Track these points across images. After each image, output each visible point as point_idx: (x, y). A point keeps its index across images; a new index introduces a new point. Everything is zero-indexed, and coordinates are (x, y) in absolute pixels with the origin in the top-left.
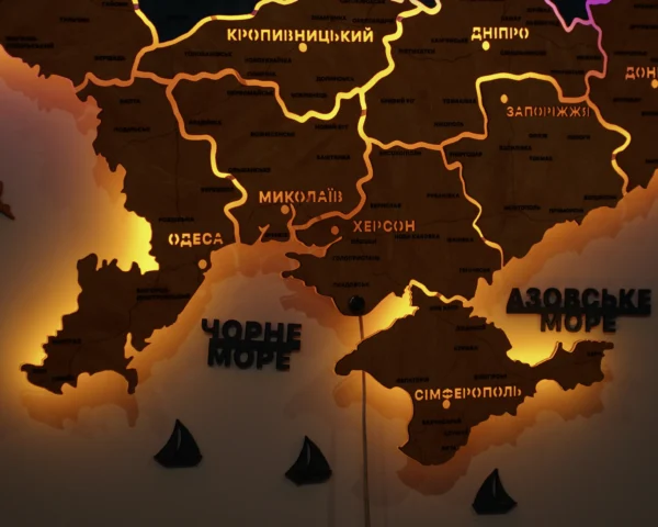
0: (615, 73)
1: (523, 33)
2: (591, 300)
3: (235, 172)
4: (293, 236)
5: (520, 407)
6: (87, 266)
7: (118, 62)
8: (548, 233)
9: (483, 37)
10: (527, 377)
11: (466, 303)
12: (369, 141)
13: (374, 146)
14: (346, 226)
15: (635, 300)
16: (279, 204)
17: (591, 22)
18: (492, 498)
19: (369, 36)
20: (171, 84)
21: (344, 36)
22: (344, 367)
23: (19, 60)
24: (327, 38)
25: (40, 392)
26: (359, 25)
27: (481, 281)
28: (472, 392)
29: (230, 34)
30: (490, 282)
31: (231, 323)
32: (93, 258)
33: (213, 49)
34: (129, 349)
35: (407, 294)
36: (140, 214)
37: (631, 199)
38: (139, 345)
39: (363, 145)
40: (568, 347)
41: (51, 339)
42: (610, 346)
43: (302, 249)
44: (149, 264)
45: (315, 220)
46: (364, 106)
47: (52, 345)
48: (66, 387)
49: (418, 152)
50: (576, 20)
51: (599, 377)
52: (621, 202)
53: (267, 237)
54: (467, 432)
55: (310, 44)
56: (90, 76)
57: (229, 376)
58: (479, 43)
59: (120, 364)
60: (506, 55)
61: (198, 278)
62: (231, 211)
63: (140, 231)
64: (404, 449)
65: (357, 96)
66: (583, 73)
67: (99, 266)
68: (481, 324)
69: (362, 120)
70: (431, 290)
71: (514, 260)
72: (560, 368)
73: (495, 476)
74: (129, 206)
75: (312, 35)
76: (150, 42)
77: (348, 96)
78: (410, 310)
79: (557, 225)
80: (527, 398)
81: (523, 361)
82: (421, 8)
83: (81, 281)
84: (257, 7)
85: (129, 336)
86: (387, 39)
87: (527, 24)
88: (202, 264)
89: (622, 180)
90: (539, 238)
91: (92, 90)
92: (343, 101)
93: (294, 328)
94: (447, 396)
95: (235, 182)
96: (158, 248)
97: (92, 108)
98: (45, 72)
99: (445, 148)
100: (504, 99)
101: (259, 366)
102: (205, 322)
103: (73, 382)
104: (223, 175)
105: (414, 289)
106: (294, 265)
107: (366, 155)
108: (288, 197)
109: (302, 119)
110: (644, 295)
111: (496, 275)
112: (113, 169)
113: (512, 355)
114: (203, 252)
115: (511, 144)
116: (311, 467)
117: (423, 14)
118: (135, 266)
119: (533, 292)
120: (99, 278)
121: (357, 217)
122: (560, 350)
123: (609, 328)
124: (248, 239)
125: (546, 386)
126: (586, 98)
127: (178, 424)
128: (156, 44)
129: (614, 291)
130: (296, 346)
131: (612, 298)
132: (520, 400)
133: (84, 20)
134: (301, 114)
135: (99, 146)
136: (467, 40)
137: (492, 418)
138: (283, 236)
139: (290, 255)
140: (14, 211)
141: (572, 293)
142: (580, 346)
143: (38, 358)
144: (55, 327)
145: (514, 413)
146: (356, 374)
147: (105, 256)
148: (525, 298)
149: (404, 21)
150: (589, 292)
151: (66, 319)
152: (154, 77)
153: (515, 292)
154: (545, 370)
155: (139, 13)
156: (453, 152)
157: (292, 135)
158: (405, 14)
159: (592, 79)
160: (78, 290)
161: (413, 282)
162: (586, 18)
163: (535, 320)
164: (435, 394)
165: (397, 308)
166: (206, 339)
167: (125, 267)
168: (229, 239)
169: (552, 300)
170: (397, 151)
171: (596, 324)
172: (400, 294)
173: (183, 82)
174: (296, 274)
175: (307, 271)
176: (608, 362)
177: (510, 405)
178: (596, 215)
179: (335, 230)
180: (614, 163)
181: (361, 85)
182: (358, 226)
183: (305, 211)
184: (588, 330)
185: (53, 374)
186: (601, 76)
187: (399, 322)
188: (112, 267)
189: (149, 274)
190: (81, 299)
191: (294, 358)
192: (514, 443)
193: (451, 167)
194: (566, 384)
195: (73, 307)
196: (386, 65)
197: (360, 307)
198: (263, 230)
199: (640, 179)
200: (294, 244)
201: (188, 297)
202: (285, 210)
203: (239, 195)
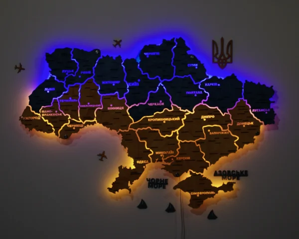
0: (235, 124)
1: (213, 117)
2: (234, 173)
3: (151, 148)
4: (163, 161)
5: (215, 196)
6: (120, 168)
7: (126, 127)
8: (220, 159)
9: (204, 118)
10: (216, 190)
11: (202, 174)
12: (179, 141)
13: (181, 142)
14: (175, 159)
15: (244, 173)
16: (160, 154)
17: (229, 113)
18: (212, 216)
19: (178, 119)
20: (137, 131)
21: (173, 119)
22: (175, 188)
23: (105, 127)
24: (170, 119)
25: (112, 193)
26: (176, 117)
27: (205, 170)
28: (204, 193)
29: (149, 120)
30: (207, 169)
31: (153, 179)
32: (121, 166)
33: (145, 123)
34: (129, 184)
35: (189, 172)
36: (131, 157)
37: (239, 151)
38: (131, 183)
39: (178, 142)
40: (226, 183)
41: (113, 183)
42: (235, 183)
43: (165, 163)
44: (133, 167)
45: (168, 157)
46: (178, 133)
47: (113, 184)
48: (116, 192)
49: (190, 143)
50: (225, 113)
51: (233, 189)
52: (236, 152)
53: (158, 161)
54: (203, 202)
55: (166, 121)
56: (120, 130)
57: (153, 190)
58: (203, 119)
59: (127, 188)
60: (209, 121)
61: (143, 170)
62: (150, 156)
63: (132, 160)
64: (189, 205)
65: (176, 132)
66: (227, 124)
67: (123, 168)
68: (205, 178)
69: (177, 137)
70: (194, 171)
71: (212, 165)
72: (224, 188)
73: (212, 212)
74: (129, 156)
75: (167, 119)
76: (132, 122)
77: (175, 131)
78: (190, 176)
79: (222, 157)
80: (216, 194)
81: (215, 186)
82: (190, 112)
83: (119, 171)
84: (155, 114)
85: (129, 182)
86: (182, 119)
87: (214, 115)
88: (144, 167)
89: (236, 147)
90: (218, 160)
91: (120, 132)
92: (174, 133)
93: (166, 180)
94: (198, 194)
95: (151, 150)
96: (135, 164)
97: (121, 136)
98: (111, 129)
99: (197, 142)
100: (209, 131)
101: (159, 188)
102: (147, 179)
103: (118, 191)
104: (148, 149)
105: (190, 171)
106: (164, 167)
107: (179, 144)
108: (162, 153)
109: (165, 137)
110: (246, 172)
111: (208, 168)
112: (125, 148)
113: (213, 185)
114: (144, 164)
115: (211, 140)
116: (171, 209)
117: (190, 114)
118: (130, 168)
119: (220, 171)
120: (123, 170)
121: (177, 157)
122: (224, 184)
123: (238, 179)
124: (154, 161)
125: (221, 192)
126: (228, 130)
127: (142, 200)
128: (133, 123)
129: (239, 171)
130: (167, 184)
131: (238, 172)
132: (214, 195)
133: (118, 118)
134: (164, 135)
135: (122, 144)
136: (200, 118)
137: (208, 198)
138: (161, 161)
139: (163, 165)
140: (107, 157)
141: (229, 171)
142: (228, 183)
143: (111, 186)
144: (114, 180)
145: (213, 197)
146: (179, 190)
147: (124, 166)
148: (218, 173)
149: (187, 115)
150: (233, 171)
151: (116, 179)
152: (133, 130)
153: (216, 172)
154: (220, 188)
155: (130, 117)
156: (198, 142)
157: (162, 140)
158: (187, 114)
159: (229, 126)
160: (119, 173)
161: (190, 170)
162: (227, 112)
163: (221, 177)
164: (195, 193)
165: (187, 175)
166: (147, 182)
167: (128, 168)
168: (150, 162)
169: (224, 173)
170: (185, 143)
171: (235, 178)
172: (187, 172)
173: (139, 130)
174: (164, 169)
175: (167, 168)
176: (234, 186)
177: (212, 196)
178: (231, 155)
179: (172, 159)
180: (235, 144)
181: (177, 129)
182: (177, 159)
183: (165, 156)
184: (233, 179)
185: (114, 189)
186: (231, 125)
187: (187, 178)
188: (125, 168)
189: (133, 169)
190: (119, 175)
191: (167, 186)
192: (216, 204)
193: (197, 145)
194: (225, 191)
195: (118, 176)
196: (182, 125)
197: (178, 175)
198: (157, 160)
199: (241, 146)
200: (164, 162)
201: (141, 174)
202: (161, 155)
203: (151, 153)
